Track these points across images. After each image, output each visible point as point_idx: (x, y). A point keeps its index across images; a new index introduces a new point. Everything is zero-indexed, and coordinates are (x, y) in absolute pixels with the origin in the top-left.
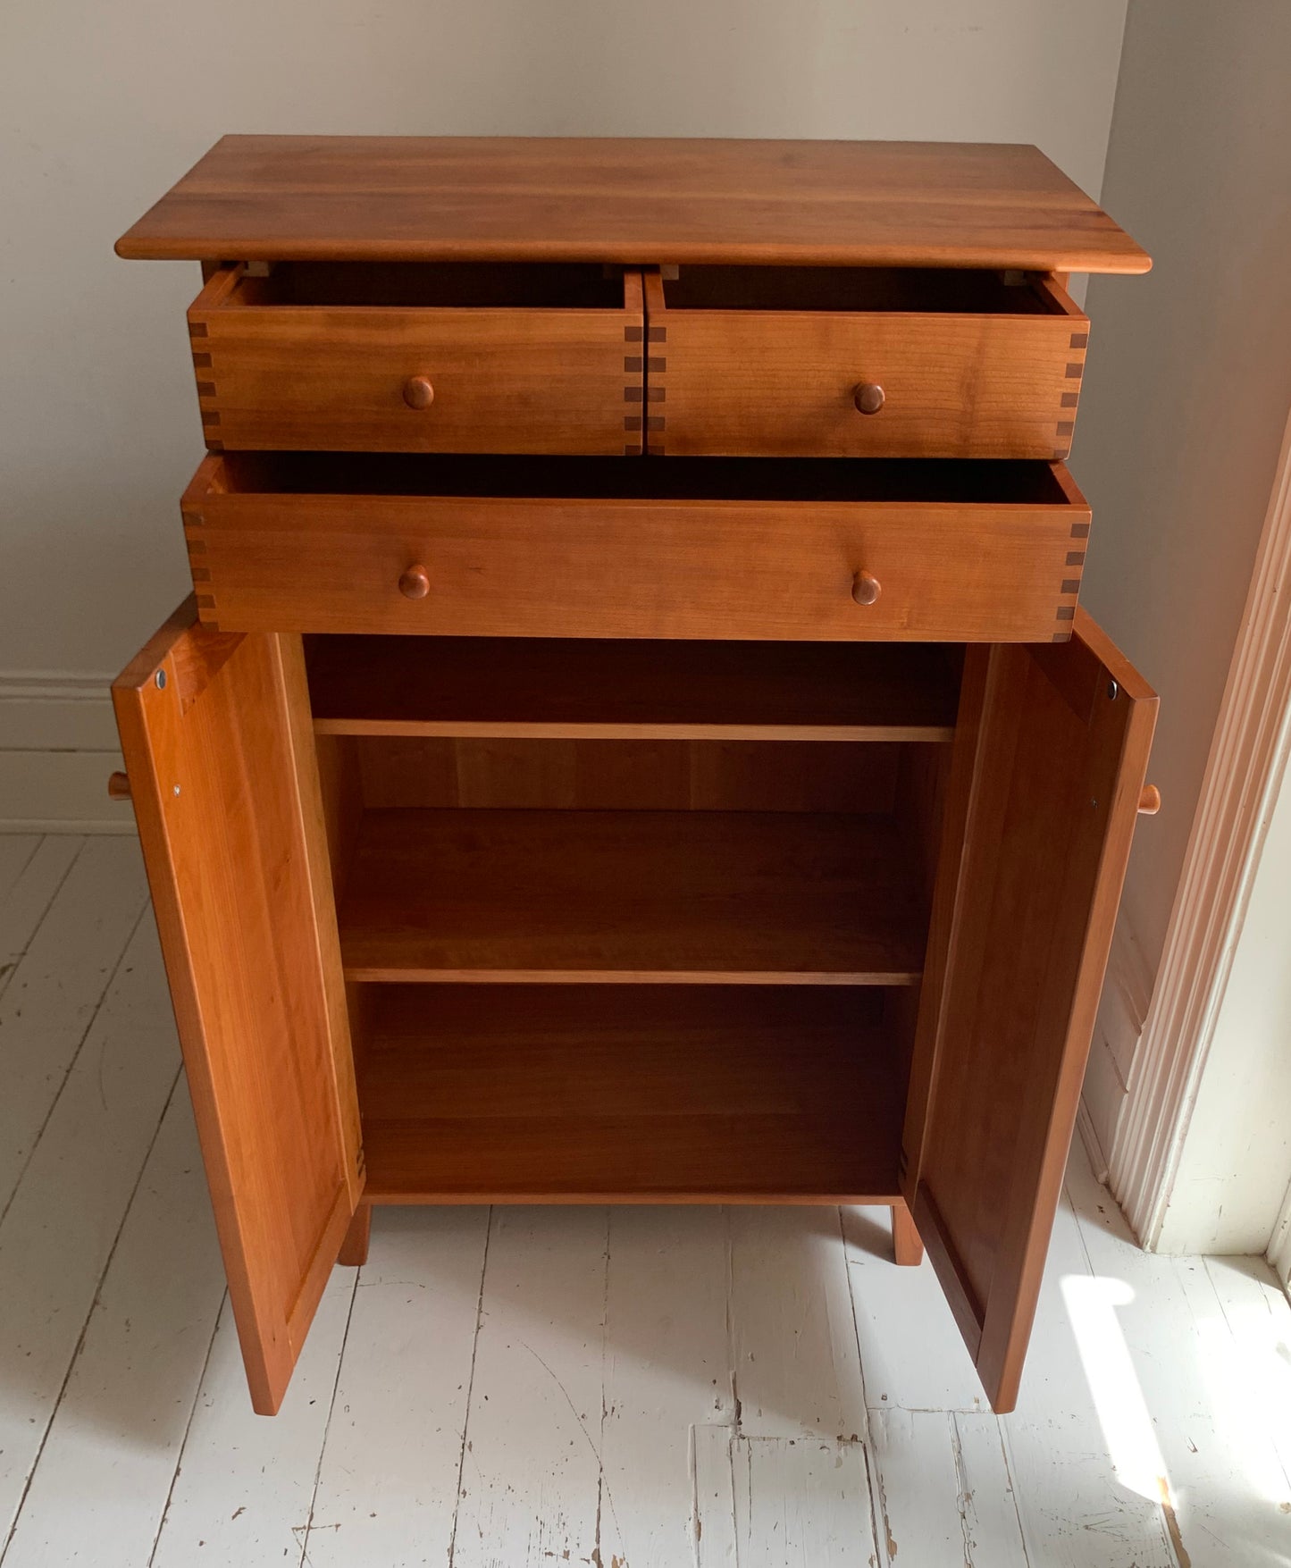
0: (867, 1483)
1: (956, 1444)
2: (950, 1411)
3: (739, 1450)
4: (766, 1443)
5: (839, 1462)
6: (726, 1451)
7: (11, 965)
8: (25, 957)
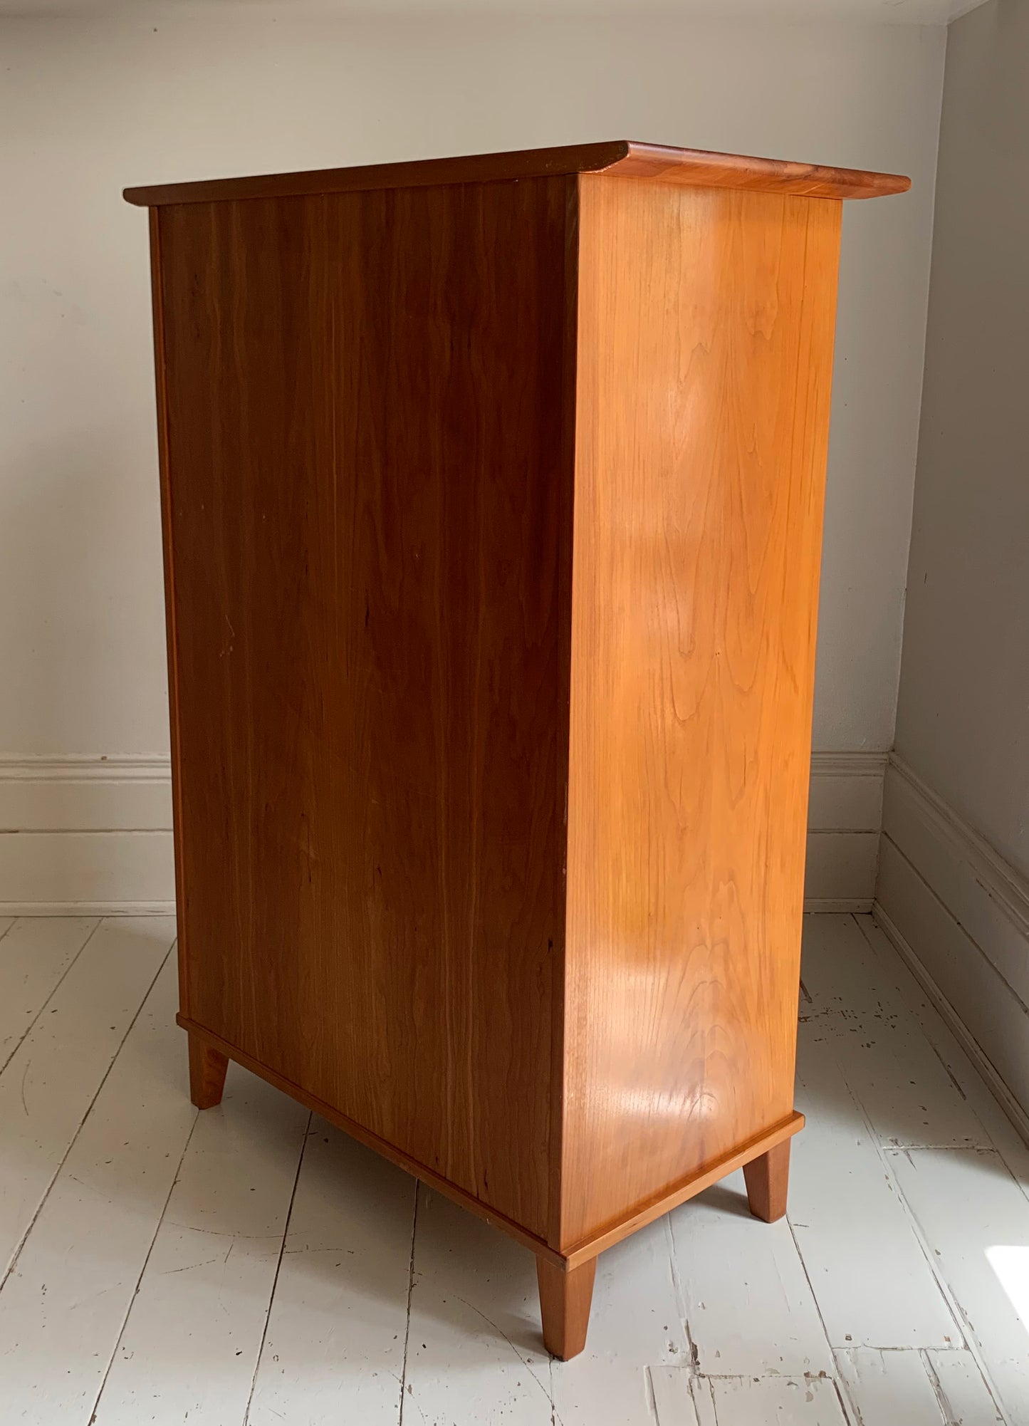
0: (843, 1416)
1: (932, 1378)
2: (921, 1349)
3: (700, 1387)
4: (728, 1380)
5: (810, 1397)
6: (686, 1390)
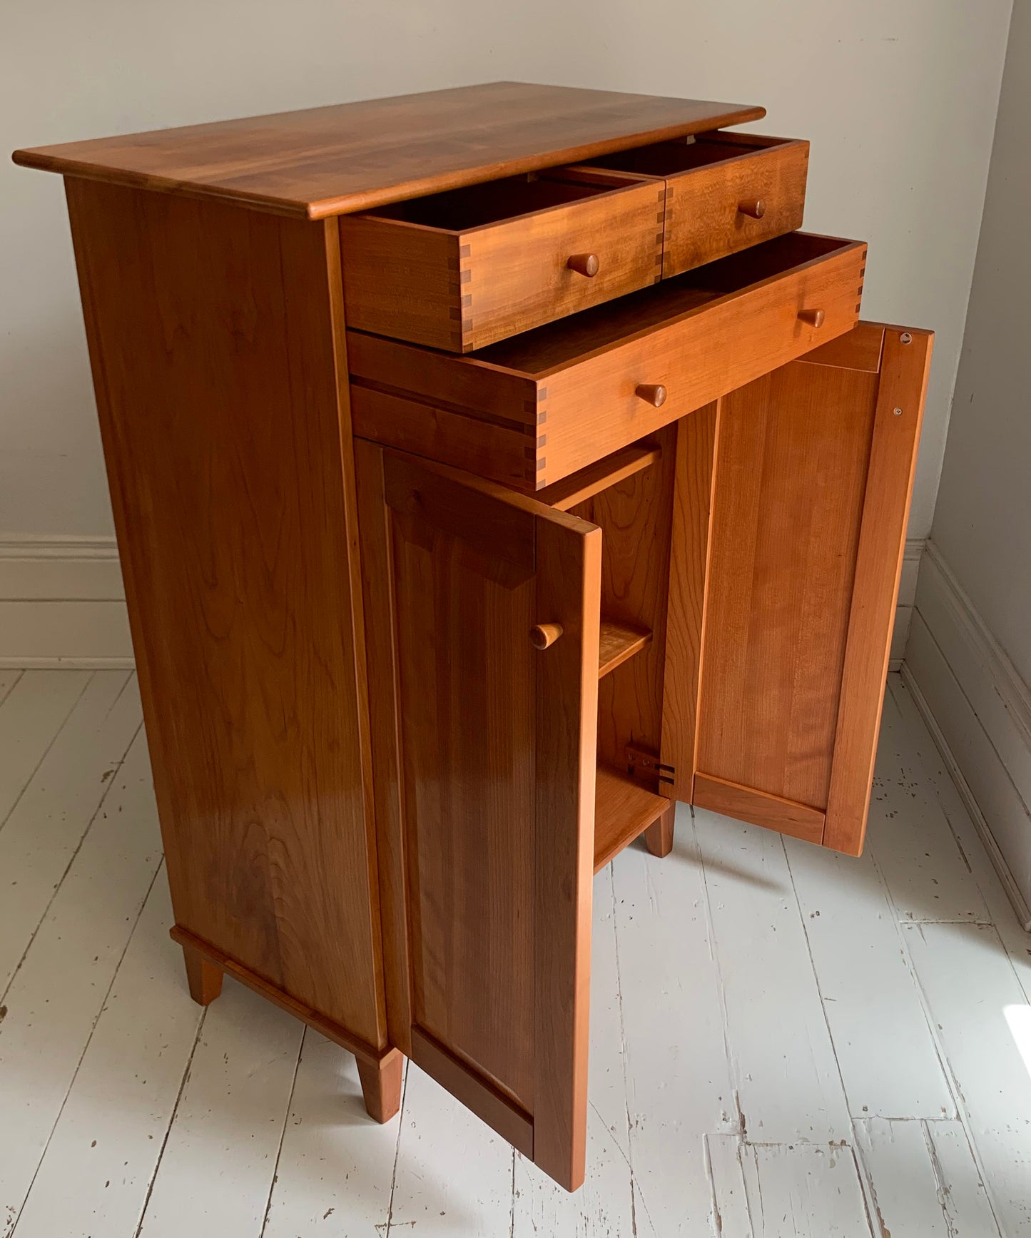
0: (858, 1180)
1: (930, 1146)
2: (922, 1119)
3: (746, 1154)
4: (769, 1148)
5: (833, 1164)
6: (736, 1156)
7: (112, 771)
8: (122, 765)
